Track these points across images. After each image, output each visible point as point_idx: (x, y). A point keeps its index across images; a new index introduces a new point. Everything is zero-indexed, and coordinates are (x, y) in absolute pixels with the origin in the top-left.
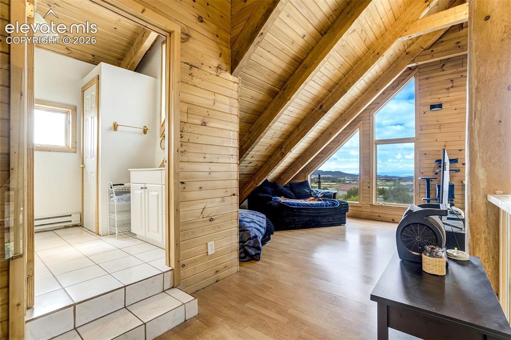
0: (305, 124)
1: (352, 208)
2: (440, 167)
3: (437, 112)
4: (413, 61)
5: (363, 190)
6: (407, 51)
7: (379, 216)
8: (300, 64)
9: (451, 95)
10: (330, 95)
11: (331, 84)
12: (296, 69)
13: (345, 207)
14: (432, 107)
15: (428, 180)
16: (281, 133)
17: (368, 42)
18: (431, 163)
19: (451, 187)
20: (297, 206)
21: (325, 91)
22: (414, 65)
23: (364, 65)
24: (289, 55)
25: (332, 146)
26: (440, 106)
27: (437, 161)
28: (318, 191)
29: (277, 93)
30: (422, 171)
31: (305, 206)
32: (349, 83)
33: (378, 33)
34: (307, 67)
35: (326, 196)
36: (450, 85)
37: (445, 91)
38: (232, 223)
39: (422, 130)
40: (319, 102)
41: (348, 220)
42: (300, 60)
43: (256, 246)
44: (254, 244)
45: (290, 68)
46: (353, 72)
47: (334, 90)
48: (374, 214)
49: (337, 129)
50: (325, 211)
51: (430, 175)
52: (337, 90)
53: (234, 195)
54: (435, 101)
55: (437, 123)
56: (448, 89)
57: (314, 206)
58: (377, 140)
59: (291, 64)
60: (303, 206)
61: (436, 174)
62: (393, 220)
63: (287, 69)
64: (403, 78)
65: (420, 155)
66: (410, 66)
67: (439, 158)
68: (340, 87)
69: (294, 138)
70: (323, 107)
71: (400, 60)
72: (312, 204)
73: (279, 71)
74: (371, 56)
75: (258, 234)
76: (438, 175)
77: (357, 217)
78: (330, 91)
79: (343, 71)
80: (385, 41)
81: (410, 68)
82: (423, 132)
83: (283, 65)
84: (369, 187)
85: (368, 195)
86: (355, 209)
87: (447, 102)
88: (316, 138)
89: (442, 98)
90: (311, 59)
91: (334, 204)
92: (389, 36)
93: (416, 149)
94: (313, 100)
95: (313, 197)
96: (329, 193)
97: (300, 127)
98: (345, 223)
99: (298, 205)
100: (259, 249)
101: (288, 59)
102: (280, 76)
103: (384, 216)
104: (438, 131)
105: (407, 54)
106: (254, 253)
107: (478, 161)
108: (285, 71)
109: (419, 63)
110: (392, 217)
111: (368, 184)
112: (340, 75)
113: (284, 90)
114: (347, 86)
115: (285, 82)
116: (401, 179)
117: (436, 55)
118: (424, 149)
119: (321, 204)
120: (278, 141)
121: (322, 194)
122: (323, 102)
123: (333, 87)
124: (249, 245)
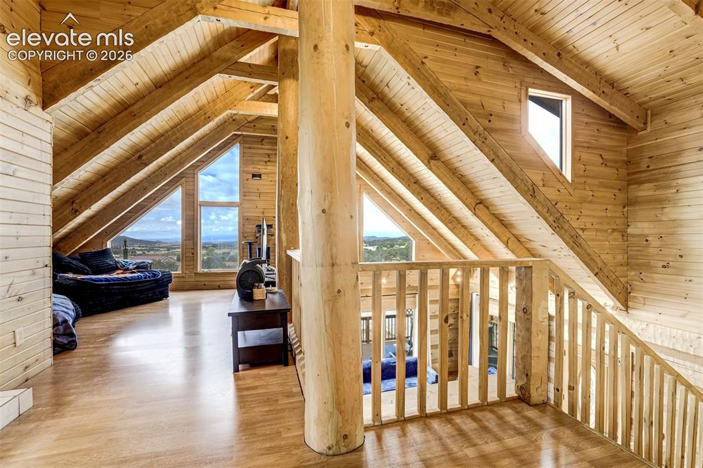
0: (116, 175)
1: (176, 280)
2: (260, 231)
3: (256, 182)
4: (238, 130)
5: (186, 257)
6: (234, 117)
7: (205, 284)
8: (126, 109)
9: (268, 167)
10: (153, 145)
11: (156, 134)
12: (119, 113)
13: (167, 279)
14: (254, 176)
15: (250, 244)
16: (78, 182)
17: (200, 103)
18: (251, 228)
19: (268, 249)
20: (105, 281)
21: (147, 141)
22: (240, 133)
23: (195, 123)
24: (115, 97)
25: (146, 204)
26: (260, 176)
27: (258, 226)
28: (127, 262)
29: (87, 134)
30: (245, 235)
31: (117, 280)
32: (177, 138)
33: (210, 98)
34: (135, 115)
35: (139, 267)
36: (267, 159)
37: (263, 163)
38: (44, 303)
39: (245, 196)
40: (137, 151)
41: (170, 294)
42: (125, 105)
43: (68, 331)
44: (64, 331)
45: (113, 111)
46: (182, 128)
47: (157, 141)
48: (200, 283)
49: (154, 184)
50: (144, 284)
51: (251, 239)
52: (162, 142)
53: (46, 266)
54: (256, 171)
55: (257, 191)
56: (266, 162)
57: (130, 280)
58: (202, 202)
59: (114, 106)
60: (113, 280)
61: (257, 238)
62: (219, 286)
63: (108, 111)
64: (230, 141)
65: (244, 220)
66: (236, 133)
67: (259, 224)
68: (166, 139)
69: (97, 191)
70: (144, 158)
71: (227, 124)
72: (125, 278)
73: (98, 111)
74: (203, 118)
75: (67, 317)
76: (258, 239)
77: (180, 289)
78: (153, 141)
79: (171, 124)
80: (216, 108)
81: (236, 134)
82: (247, 198)
83: (105, 106)
84: (193, 254)
85: (192, 263)
86: (179, 280)
87: (265, 174)
88: (124, 191)
89: (261, 169)
90: (141, 108)
91: (155, 275)
92: (219, 105)
93: (240, 213)
94: (132, 147)
95: (120, 269)
96: (144, 262)
97: (106, 177)
98: (167, 296)
99: (107, 280)
100: (73, 335)
101: (112, 101)
102: (97, 116)
103: (209, 283)
104: (258, 198)
105: (234, 120)
106: (66, 342)
107: (282, 229)
108: (105, 112)
109: (244, 133)
110: (218, 283)
111: (191, 250)
112: (167, 127)
113: (99, 133)
114: (174, 141)
115: (102, 124)
116: (215, 246)
117: (257, 130)
118: (246, 214)
119: (138, 276)
120: (70, 193)
121: (135, 264)
122: (143, 152)
123: (158, 138)
124: (58, 332)
